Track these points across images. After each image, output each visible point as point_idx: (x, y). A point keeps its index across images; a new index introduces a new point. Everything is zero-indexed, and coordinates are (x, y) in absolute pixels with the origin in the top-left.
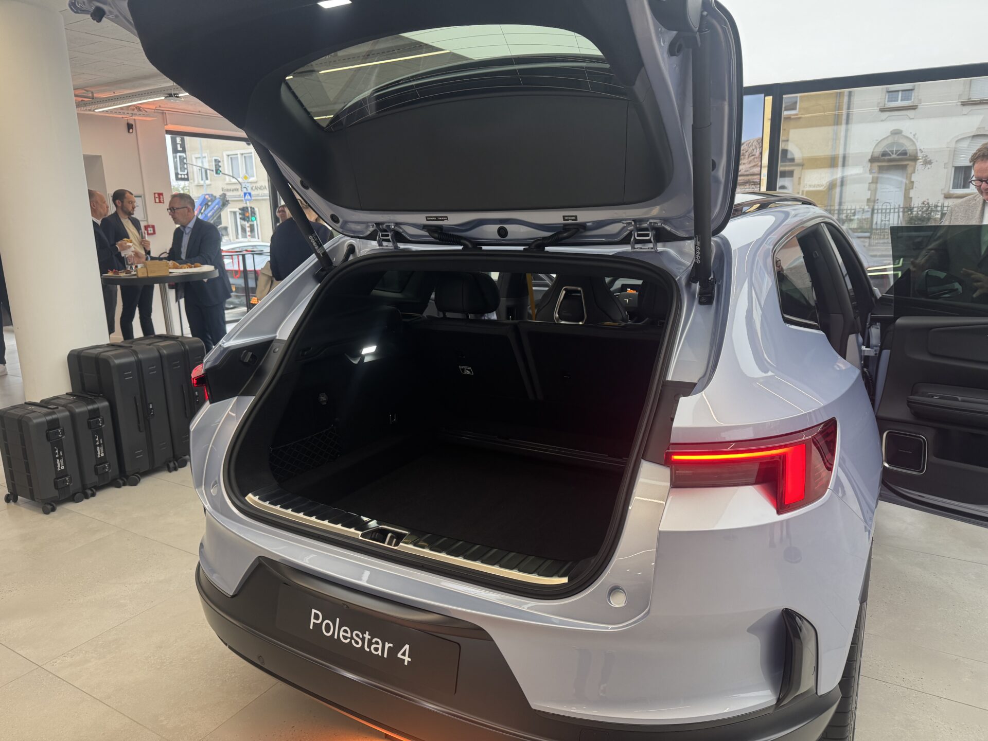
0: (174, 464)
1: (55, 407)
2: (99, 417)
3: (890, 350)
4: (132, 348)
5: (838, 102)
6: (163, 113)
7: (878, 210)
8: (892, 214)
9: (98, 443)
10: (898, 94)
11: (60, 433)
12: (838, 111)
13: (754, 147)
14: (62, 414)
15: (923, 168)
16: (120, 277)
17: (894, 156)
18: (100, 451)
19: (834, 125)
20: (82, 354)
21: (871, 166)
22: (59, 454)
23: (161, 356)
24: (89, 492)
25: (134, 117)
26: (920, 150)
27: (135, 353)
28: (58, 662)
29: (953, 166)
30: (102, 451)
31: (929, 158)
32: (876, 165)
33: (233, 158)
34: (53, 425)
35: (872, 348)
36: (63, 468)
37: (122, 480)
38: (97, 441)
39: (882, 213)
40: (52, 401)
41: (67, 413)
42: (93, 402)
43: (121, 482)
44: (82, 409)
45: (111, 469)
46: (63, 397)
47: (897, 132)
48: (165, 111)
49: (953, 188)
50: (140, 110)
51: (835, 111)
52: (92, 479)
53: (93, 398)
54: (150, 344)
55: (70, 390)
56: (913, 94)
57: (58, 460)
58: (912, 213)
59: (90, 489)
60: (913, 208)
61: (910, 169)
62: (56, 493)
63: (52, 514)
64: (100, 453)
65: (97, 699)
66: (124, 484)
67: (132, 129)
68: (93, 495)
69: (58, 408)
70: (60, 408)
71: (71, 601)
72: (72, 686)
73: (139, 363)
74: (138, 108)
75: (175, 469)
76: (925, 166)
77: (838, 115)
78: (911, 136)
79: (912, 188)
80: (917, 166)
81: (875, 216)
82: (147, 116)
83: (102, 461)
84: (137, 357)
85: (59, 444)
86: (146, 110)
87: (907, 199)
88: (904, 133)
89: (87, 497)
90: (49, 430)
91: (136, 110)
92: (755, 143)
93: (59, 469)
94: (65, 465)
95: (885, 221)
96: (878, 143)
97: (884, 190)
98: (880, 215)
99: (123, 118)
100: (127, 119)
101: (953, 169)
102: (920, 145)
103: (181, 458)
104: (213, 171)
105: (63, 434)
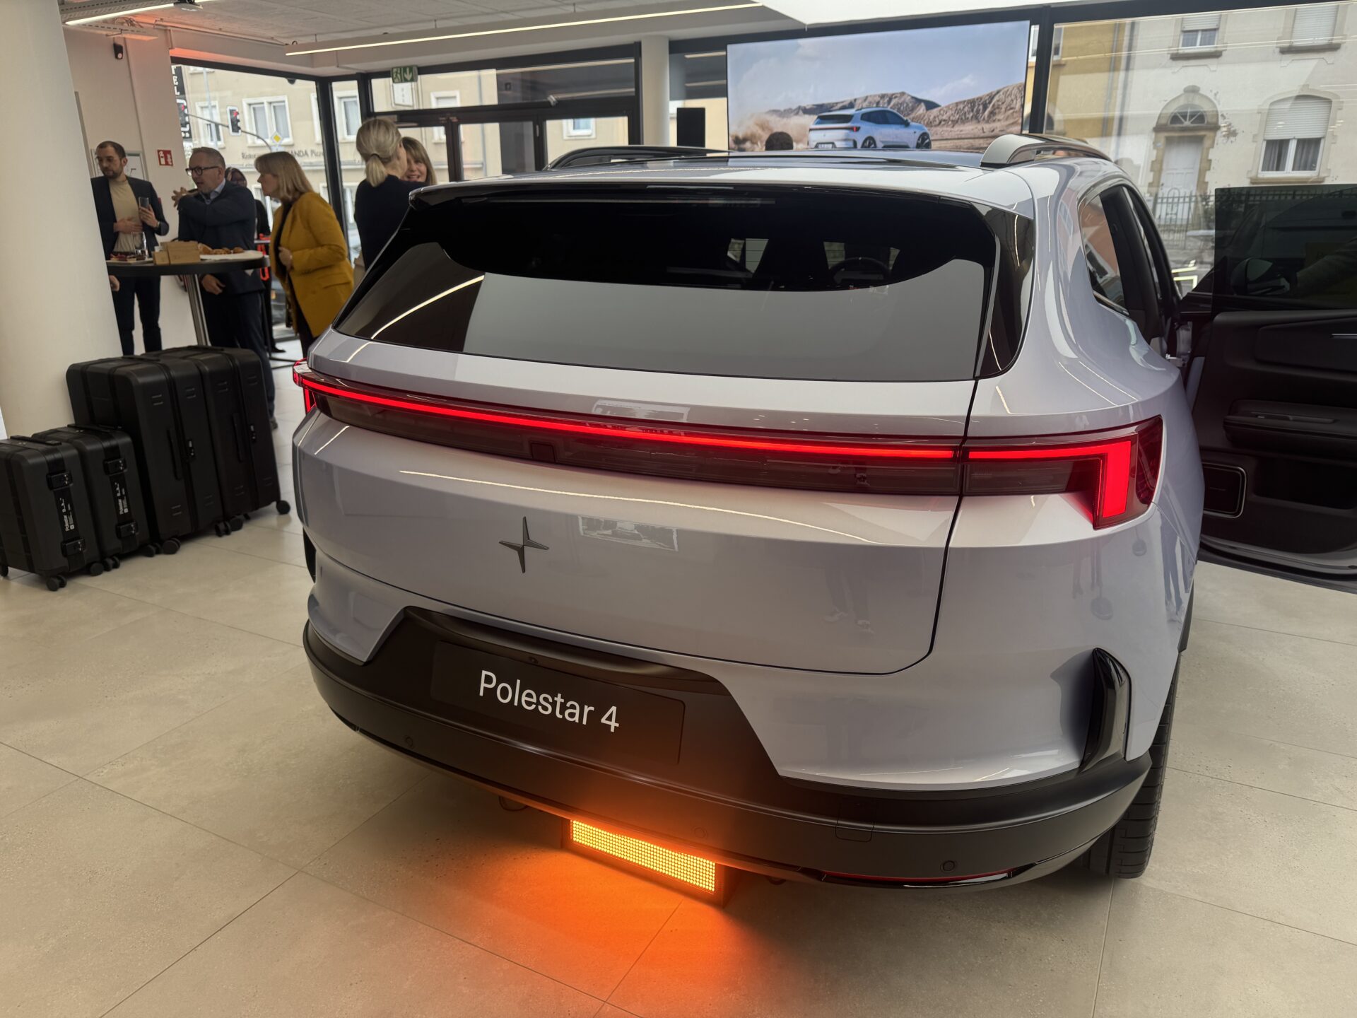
0: (226, 526)
1: (56, 442)
2: (119, 457)
3: (1203, 358)
4: (160, 362)
5: (1115, 39)
6: (166, 30)
7: (1162, 198)
8: (1181, 206)
9: (119, 495)
10: (1197, 35)
11: (67, 479)
12: (1116, 52)
13: (1013, 97)
14: (70, 453)
15: (1225, 141)
16: (130, 264)
17: (1187, 123)
18: (123, 506)
19: (1109, 71)
20: (88, 370)
21: (1156, 137)
22: (67, 508)
23: (202, 375)
24: (110, 562)
25: (124, 35)
26: (1222, 115)
27: (165, 368)
28: (105, 771)
29: (1264, 140)
30: (125, 506)
31: (1233, 127)
32: (1163, 135)
33: (256, 108)
34: (56, 467)
35: (1179, 357)
36: (72, 527)
37: (155, 546)
38: (118, 492)
39: (1167, 203)
40: (50, 436)
41: (75, 452)
42: (109, 437)
43: (153, 549)
44: (93, 446)
45: (138, 531)
46: (65, 430)
47: (1193, 90)
48: (169, 28)
49: (1263, 169)
50: (133, 25)
51: (1112, 52)
52: (113, 544)
53: (108, 431)
54: (184, 358)
55: (72, 422)
56: (1217, 35)
57: (65, 517)
58: (1207, 204)
59: (111, 557)
60: (1209, 196)
61: (1207, 143)
62: (63, 562)
63: (61, 591)
64: (123, 509)
65: (168, 814)
66: (158, 552)
67: (122, 53)
68: (116, 566)
69: (60, 444)
70: (64, 444)
71: (109, 698)
72: (130, 800)
73: (171, 384)
74: (129, 21)
75: (227, 532)
76: (1228, 138)
77: (1115, 58)
78: (1211, 96)
79: (1209, 169)
80: (1216, 138)
81: (1159, 206)
82: (144, 34)
83: (126, 519)
84: (169, 374)
85: (65, 494)
86: (142, 25)
87: (1202, 184)
88: (1201, 92)
89: (107, 569)
90: (51, 474)
91: (126, 24)
92: (1015, 91)
93: (67, 529)
94: (75, 523)
95: (1171, 214)
96: (1168, 104)
97: (1171, 172)
98: (1164, 206)
99: (107, 35)
100: (114, 38)
101: (1265, 144)
102: (1220, 108)
103: (234, 517)
104: (228, 127)
105: (71, 480)
